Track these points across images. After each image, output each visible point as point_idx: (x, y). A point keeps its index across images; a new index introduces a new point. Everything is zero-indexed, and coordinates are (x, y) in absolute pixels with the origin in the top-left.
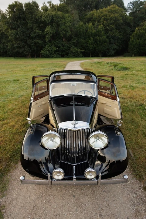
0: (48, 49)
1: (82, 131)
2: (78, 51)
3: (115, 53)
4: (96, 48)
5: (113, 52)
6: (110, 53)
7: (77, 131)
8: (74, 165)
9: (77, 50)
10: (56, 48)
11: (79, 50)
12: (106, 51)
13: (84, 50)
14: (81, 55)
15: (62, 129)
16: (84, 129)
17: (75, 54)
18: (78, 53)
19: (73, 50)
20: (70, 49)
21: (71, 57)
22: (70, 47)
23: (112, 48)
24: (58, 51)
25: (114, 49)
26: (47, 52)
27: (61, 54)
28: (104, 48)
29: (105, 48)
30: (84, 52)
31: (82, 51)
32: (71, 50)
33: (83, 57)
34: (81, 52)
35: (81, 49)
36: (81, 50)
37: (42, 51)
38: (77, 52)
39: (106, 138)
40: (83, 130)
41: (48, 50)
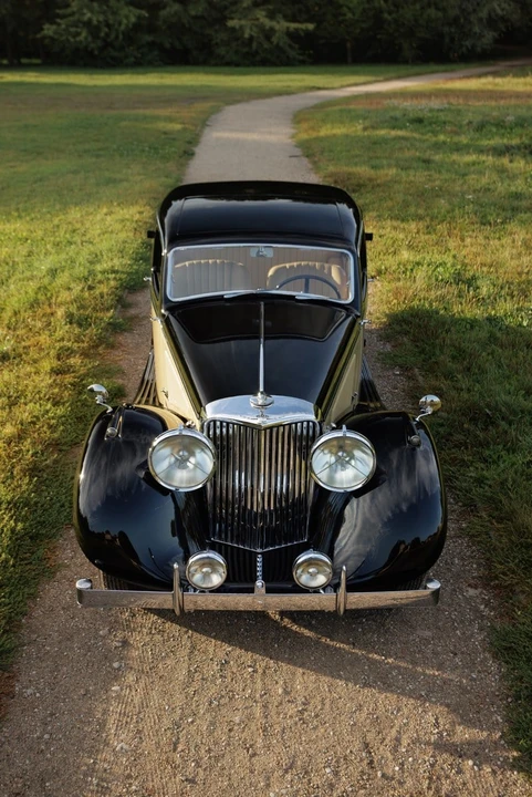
0: (86, 18)
1: (287, 427)
2: (272, 29)
3: (496, 41)
4: (386, 16)
5: (489, 37)
6: (468, 43)
7: (271, 428)
8: (259, 550)
9: (268, 23)
10: (138, 12)
11: (281, 25)
12: (446, 29)
13: (311, 26)
14: (292, 54)
15: (218, 423)
16: (296, 424)
17: (254, 45)
18: (275, 40)
19: (241, 27)
20: (225, 18)
21: (228, 64)
22: (226, 8)
23: (484, 14)
24: (152, 29)
25: (492, 22)
26: (78, 34)
27: (168, 46)
28: (432, 12)
29: (440, 14)
30: (307, 33)
31: (296, 30)
32: (231, 23)
33: (303, 63)
34: (293, 36)
35: (294, 20)
36: (293, 26)
37: (49, 30)
38: (268, 34)
39: (369, 452)
40: (290, 425)
41: (88, 24)
